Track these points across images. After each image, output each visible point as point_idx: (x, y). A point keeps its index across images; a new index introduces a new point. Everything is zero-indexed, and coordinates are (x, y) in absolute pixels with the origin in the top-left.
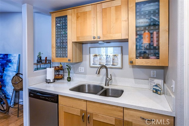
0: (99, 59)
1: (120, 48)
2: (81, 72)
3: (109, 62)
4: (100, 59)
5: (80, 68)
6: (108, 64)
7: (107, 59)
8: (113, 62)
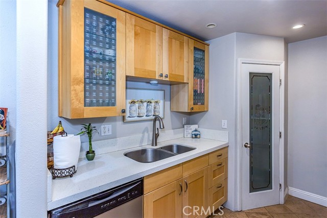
0: (137, 108)
1: (162, 92)
2: (106, 134)
3: (150, 111)
4: (139, 109)
5: (104, 128)
6: (150, 114)
7: (148, 107)
8: (154, 111)
